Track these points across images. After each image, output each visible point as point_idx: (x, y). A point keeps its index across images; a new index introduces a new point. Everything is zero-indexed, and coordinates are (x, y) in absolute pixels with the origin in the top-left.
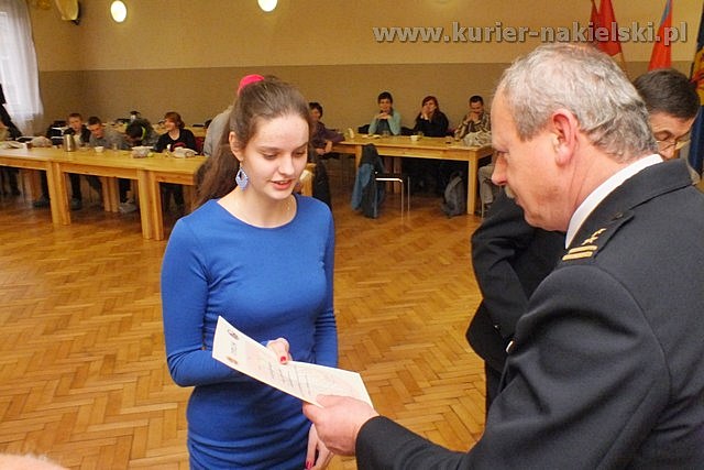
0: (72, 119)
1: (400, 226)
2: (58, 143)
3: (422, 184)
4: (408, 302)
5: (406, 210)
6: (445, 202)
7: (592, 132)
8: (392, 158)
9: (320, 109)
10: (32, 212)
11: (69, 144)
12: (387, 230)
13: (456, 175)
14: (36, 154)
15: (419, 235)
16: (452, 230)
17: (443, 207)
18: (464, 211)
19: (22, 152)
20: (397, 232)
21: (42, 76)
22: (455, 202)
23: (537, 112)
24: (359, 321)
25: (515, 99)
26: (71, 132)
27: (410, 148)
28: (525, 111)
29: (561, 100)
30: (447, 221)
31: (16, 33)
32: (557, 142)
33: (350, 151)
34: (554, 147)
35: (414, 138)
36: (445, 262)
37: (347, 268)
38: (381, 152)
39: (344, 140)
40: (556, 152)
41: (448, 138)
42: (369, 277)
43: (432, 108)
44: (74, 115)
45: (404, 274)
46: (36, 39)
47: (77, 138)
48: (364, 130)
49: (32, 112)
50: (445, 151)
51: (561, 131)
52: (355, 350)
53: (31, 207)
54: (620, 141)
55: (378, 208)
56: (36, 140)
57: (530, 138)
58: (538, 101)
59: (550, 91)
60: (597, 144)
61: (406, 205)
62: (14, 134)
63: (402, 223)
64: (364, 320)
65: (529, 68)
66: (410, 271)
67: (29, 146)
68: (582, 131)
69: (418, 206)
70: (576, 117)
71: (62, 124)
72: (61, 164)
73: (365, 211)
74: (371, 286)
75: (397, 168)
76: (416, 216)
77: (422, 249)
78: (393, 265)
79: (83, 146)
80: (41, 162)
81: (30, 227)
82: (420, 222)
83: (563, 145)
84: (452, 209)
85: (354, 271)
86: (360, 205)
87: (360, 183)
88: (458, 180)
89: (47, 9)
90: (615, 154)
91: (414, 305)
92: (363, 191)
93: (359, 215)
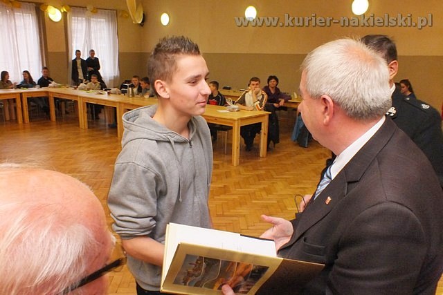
0: (134, 79)
1: (321, 154)
2: (124, 92)
9: (277, 80)
10: (107, 131)
11: (131, 93)
12: (312, 155)
14: (112, 98)
19: (105, 96)
21: (120, 55)
24: (289, 209)
26: (132, 86)
31: (109, 30)
33: (294, 106)
37: (285, 177)
39: (291, 99)
42: (298, 183)
44: (135, 77)
46: (119, 34)
47: (135, 90)
49: (113, 75)
53: (107, 127)
55: (308, 141)
56: (113, 90)
62: (103, 86)
67: (109, 93)
71: (129, 82)
72: (125, 104)
73: (300, 143)
74: (298, 188)
78: (314, 177)
79: (138, 94)
80: (114, 102)
81: (105, 138)
85: (289, 178)
86: (297, 139)
87: (298, 126)
89: (127, 17)
92: (300, 130)
93: (296, 145)
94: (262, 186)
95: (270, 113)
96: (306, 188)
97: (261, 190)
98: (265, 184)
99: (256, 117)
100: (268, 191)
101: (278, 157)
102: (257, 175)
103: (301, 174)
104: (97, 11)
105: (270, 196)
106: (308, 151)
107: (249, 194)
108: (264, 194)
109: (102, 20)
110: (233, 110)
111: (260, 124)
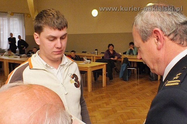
1: (135, 84)
2: (29, 56)
4: (134, 106)
5: (137, 79)
6: (150, 76)
7: (169, 35)
8: (134, 62)
12: (130, 85)
15: (141, 86)
16: (152, 85)
17: (149, 78)
19: (18, 58)
20: (134, 85)
22: (154, 77)
23: (147, 31)
25: (139, 27)
28: (143, 31)
29: (155, 25)
30: (151, 82)
32: (156, 41)
33: (120, 60)
34: (156, 42)
36: (148, 95)
37: (116, 96)
38: (129, 60)
40: (157, 44)
45: (134, 98)
48: (125, 53)
51: (157, 37)
52: (115, 120)
54: (181, 38)
55: (128, 78)
57: (146, 41)
58: (147, 27)
59: (150, 23)
60: (172, 40)
61: (137, 77)
64: (119, 112)
65: (142, 15)
66: (137, 97)
67: (21, 57)
68: (165, 35)
69: (142, 78)
70: (162, 30)
73: (124, 79)
74: (123, 101)
75: (135, 65)
76: (141, 81)
77: (141, 91)
82: (141, 83)
83: (159, 42)
84: (153, 78)
85: (118, 97)
86: (122, 77)
90: (180, 44)
91: (136, 107)
92: (123, 72)
93: (122, 80)
94: (104, 102)
95: (107, 63)
96: (127, 101)
97: (103, 103)
98: (106, 100)
99: (99, 66)
100: (107, 104)
101: (112, 86)
102: (102, 96)
103: (125, 94)
104: (13, 14)
105: (108, 106)
106: (128, 83)
107: (97, 105)
108: (105, 105)
109: (16, 19)
110: (87, 63)
111: (102, 70)
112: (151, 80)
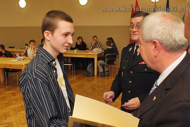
1: (72, 81)
3: (78, 66)
5: (74, 75)
6: (87, 72)
8: (68, 57)
13: (91, 63)
15: (79, 83)
16: (90, 81)
18: (93, 75)
22: (91, 72)
27: (74, 54)
30: (88, 78)
35: (75, 50)
36: (90, 92)
41: (87, 50)
43: (81, 41)
50: (86, 55)
61: (74, 73)
63: (73, 79)
69: (78, 74)
75: (69, 61)
76: (77, 77)
77: (81, 88)
82: (79, 79)
84: (90, 74)
88: (91, 64)
112: (88, 76)
